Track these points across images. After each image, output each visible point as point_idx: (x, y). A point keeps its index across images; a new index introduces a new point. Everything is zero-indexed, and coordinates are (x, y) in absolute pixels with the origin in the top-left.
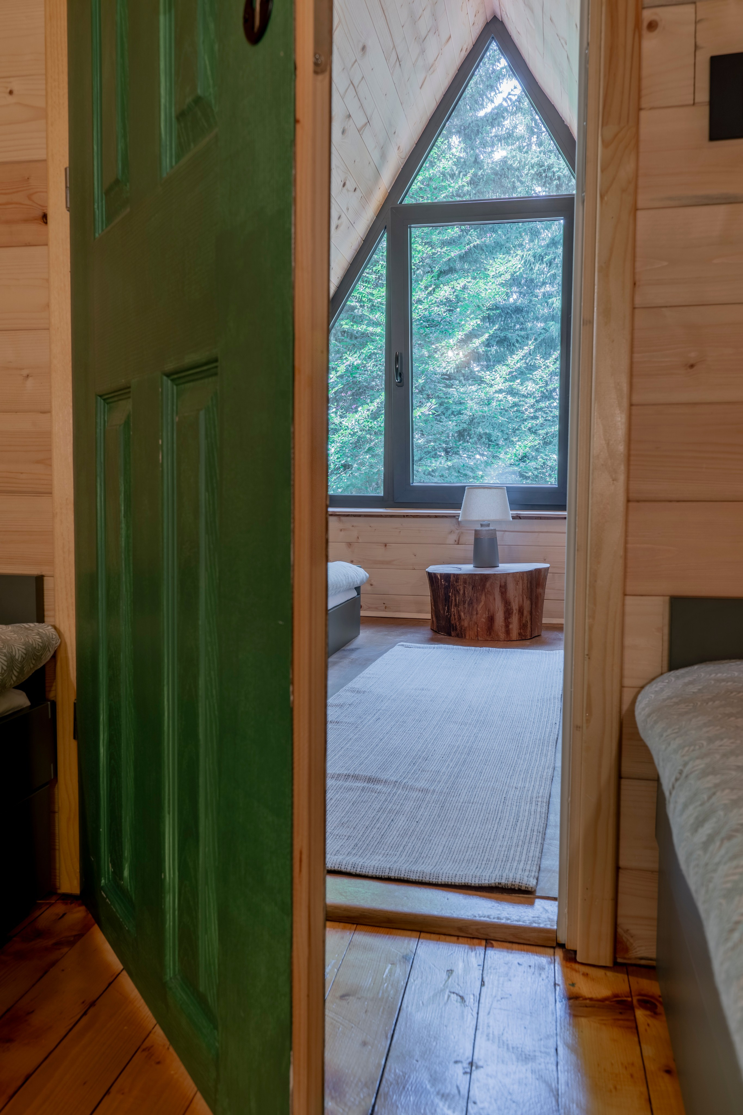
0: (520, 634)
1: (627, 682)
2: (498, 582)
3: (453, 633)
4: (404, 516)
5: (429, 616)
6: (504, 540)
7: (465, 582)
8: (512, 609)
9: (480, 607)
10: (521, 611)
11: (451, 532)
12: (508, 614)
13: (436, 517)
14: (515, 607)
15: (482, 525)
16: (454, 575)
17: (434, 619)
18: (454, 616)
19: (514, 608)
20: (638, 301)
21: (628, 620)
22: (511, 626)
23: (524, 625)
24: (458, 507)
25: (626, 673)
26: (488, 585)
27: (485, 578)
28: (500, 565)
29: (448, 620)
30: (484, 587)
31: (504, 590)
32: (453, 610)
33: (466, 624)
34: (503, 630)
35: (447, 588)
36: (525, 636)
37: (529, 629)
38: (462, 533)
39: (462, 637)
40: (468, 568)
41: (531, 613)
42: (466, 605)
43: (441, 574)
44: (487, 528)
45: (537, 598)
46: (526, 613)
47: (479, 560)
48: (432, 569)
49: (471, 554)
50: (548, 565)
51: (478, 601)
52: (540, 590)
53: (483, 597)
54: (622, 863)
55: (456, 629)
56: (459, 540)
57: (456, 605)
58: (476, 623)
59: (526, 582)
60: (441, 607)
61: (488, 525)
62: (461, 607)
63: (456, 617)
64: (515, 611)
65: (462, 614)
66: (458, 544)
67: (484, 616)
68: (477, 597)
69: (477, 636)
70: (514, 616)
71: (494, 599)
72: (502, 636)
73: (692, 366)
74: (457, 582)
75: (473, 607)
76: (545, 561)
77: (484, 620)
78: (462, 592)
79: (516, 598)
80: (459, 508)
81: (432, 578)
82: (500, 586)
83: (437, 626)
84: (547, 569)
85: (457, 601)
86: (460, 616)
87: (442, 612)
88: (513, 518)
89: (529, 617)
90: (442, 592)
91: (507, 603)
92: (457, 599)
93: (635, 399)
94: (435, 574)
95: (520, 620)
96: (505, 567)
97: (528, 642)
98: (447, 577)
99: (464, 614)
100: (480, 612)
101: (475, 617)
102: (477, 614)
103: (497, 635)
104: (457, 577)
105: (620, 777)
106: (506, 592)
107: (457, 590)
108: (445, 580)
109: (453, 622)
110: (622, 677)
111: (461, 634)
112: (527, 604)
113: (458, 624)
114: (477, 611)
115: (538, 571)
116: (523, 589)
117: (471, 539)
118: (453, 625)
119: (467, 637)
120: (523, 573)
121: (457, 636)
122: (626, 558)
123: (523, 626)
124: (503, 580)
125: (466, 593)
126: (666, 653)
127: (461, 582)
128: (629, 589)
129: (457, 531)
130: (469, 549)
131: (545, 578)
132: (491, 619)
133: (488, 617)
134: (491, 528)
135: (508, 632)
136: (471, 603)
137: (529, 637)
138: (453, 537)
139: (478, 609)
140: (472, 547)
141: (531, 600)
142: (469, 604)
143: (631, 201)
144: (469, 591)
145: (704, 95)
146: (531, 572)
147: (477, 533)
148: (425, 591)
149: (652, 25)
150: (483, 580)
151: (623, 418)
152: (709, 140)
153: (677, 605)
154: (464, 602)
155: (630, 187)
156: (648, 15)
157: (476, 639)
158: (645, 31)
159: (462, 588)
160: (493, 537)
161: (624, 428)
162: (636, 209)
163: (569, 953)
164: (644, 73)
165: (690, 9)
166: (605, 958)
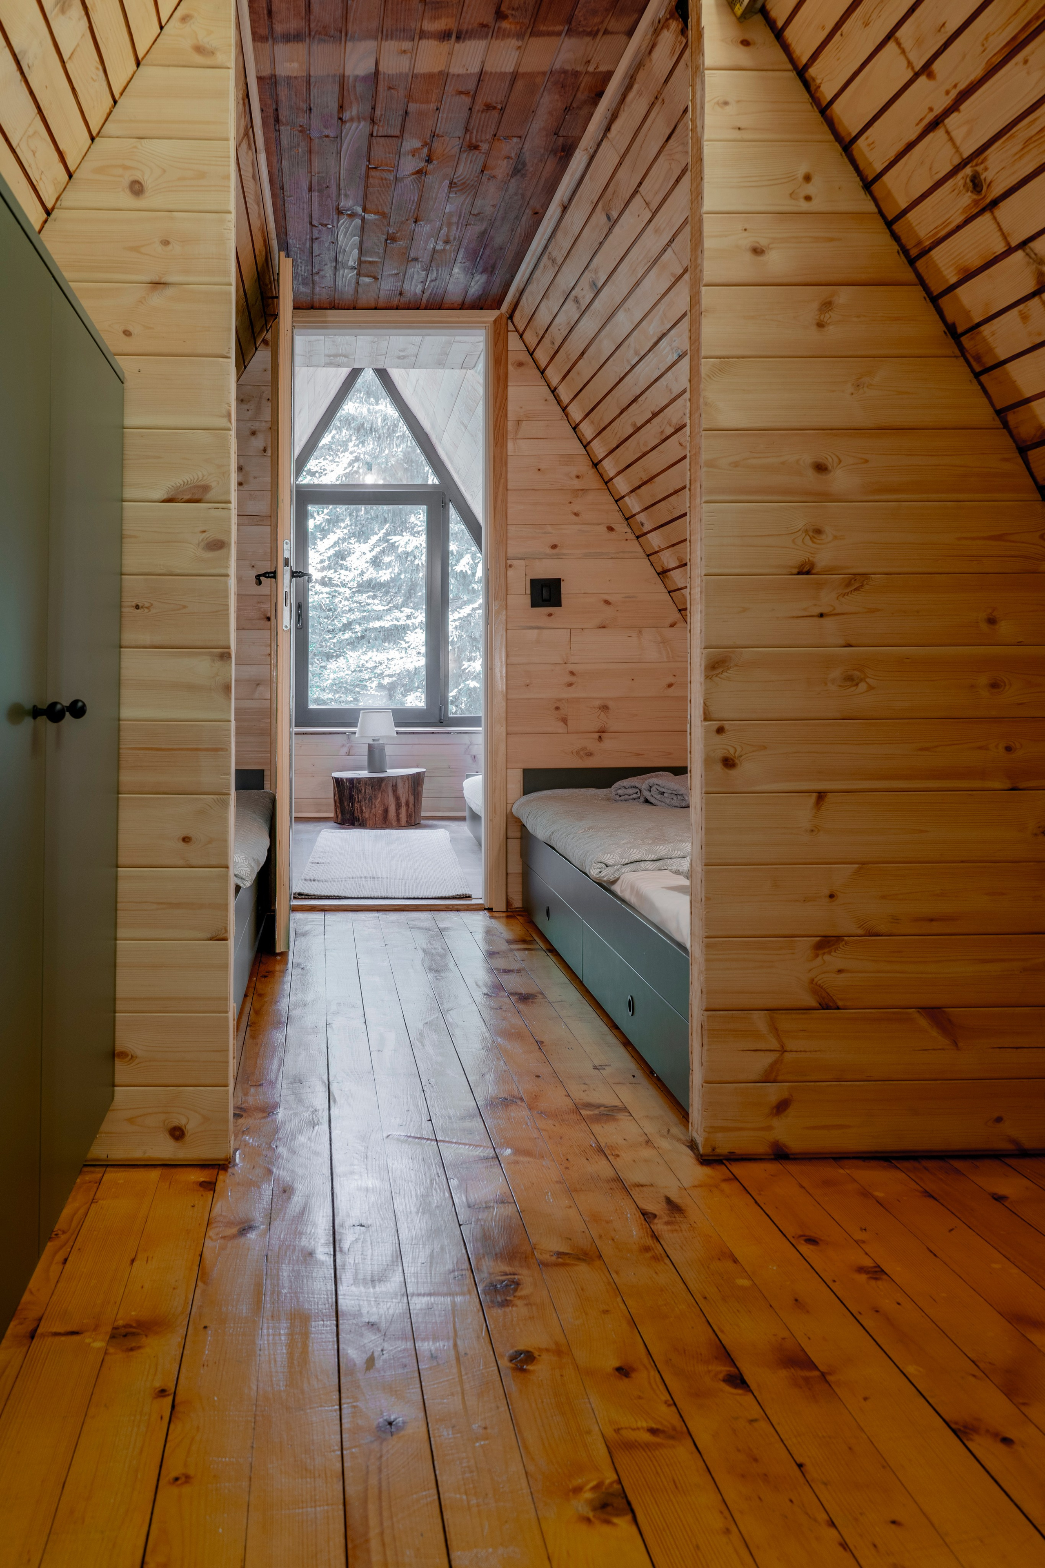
0: (407, 821)
1: (509, 802)
2: (391, 783)
3: (356, 824)
4: (310, 734)
5: (332, 815)
6: (389, 751)
7: (366, 784)
8: (401, 803)
9: (377, 802)
10: (407, 804)
11: (343, 746)
12: (398, 806)
13: (330, 733)
14: (403, 801)
15: (373, 740)
16: (357, 778)
17: (339, 814)
18: (357, 810)
20: (509, 661)
21: (508, 778)
22: (400, 815)
23: (409, 814)
24: (354, 724)
26: (383, 785)
27: (381, 780)
28: (388, 771)
29: (353, 813)
30: (380, 786)
31: (395, 788)
32: (356, 805)
33: (366, 815)
34: (395, 817)
35: (351, 789)
36: (411, 823)
37: (413, 818)
38: (354, 746)
39: (364, 824)
40: (364, 774)
41: (414, 806)
42: (367, 801)
43: (346, 779)
44: (377, 742)
45: (418, 794)
46: (411, 805)
47: (372, 767)
48: (335, 775)
49: (366, 763)
50: (424, 770)
51: (376, 797)
52: (420, 788)
53: (380, 795)
54: (509, 872)
55: (359, 820)
56: (351, 753)
57: (358, 802)
58: (375, 813)
59: (410, 782)
60: (346, 803)
61: (378, 740)
62: (363, 803)
63: (359, 810)
64: (403, 804)
65: (364, 808)
66: (349, 755)
67: (381, 809)
68: (375, 795)
69: (376, 824)
70: (402, 808)
71: (388, 796)
72: (394, 823)
73: (528, 685)
74: (358, 784)
75: (372, 803)
76: (418, 767)
78: (363, 791)
79: (404, 795)
80: (356, 727)
81: (338, 782)
82: (392, 786)
83: (342, 820)
84: (424, 773)
86: (361, 809)
87: (347, 807)
88: (397, 733)
89: (412, 809)
90: (347, 792)
91: (397, 798)
92: (360, 797)
93: (509, 697)
94: (341, 778)
95: (407, 811)
96: (391, 772)
98: (351, 780)
99: (366, 808)
100: (377, 806)
101: (373, 810)
102: (375, 807)
103: (391, 823)
104: (359, 780)
105: (507, 838)
106: (396, 790)
107: (359, 790)
108: (349, 783)
109: (356, 813)
111: (363, 822)
112: (412, 799)
113: (360, 815)
114: (375, 805)
115: (418, 774)
116: (408, 788)
117: (364, 750)
118: (356, 816)
119: (368, 824)
120: (408, 775)
121: (360, 823)
122: (507, 755)
123: (409, 816)
124: (394, 781)
125: (367, 792)
126: (522, 790)
127: (362, 783)
128: (508, 767)
130: (365, 759)
131: (423, 779)
132: (386, 811)
133: (384, 809)
134: (380, 742)
135: (398, 820)
136: (370, 799)
137: (413, 822)
138: (345, 750)
140: (366, 758)
141: (414, 795)
142: (369, 801)
143: (505, 627)
144: (369, 791)
145: (529, 592)
146: (414, 774)
147: (370, 746)
148: (329, 793)
149: (510, 566)
150: (378, 781)
151: (504, 704)
152: (532, 606)
153: (526, 772)
154: (365, 799)
155: (504, 622)
156: (509, 562)
157: (375, 827)
158: (508, 568)
159: (363, 788)
160: (382, 749)
161: (505, 708)
162: (507, 629)
163: (490, 910)
164: (509, 582)
165: (523, 561)
166: (504, 908)
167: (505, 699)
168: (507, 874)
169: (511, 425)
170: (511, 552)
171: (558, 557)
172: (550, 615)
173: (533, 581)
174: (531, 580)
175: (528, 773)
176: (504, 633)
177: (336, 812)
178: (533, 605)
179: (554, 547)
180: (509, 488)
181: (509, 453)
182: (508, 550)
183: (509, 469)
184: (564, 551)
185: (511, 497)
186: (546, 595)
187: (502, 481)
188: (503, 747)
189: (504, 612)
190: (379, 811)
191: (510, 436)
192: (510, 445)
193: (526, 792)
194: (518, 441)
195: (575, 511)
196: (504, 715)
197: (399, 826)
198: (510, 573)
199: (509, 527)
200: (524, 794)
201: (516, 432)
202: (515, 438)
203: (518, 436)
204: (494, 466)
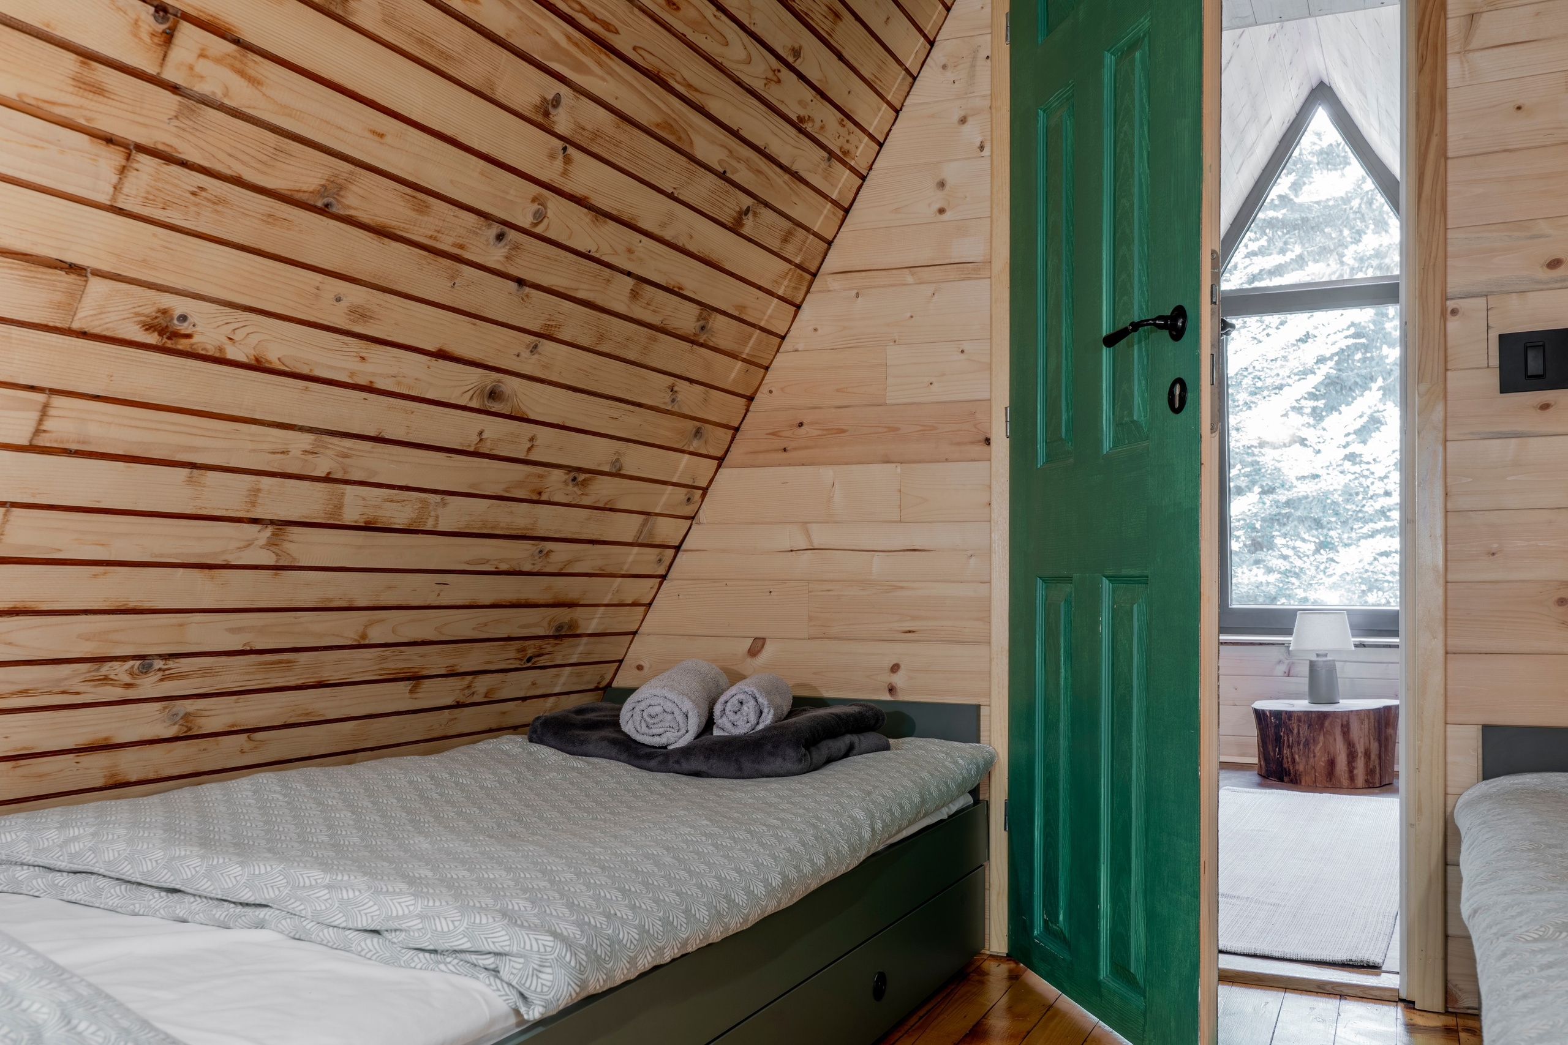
0: (1367, 781)
1: (1450, 790)
2: (1339, 721)
3: (1286, 779)
5: (1255, 760)
6: (1345, 672)
7: (1299, 720)
8: (1356, 752)
9: (1318, 749)
10: (1367, 754)
11: (1280, 662)
12: (1352, 756)
13: (1261, 644)
14: (1360, 749)
15: (1318, 655)
17: (1262, 762)
18: (1287, 758)
19: (1359, 751)
20: (1450, 506)
21: (1449, 742)
22: (1355, 772)
23: (1371, 770)
24: (1289, 632)
25: (1449, 783)
26: (1327, 723)
27: (1324, 716)
28: (1341, 701)
29: (1280, 763)
30: (1322, 726)
31: (1346, 729)
32: (1285, 752)
33: (1301, 768)
34: (1347, 775)
35: (1277, 727)
36: (1374, 783)
37: (1378, 776)
38: (1293, 663)
39: (1297, 783)
40: (1302, 705)
41: (1380, 757)
42: (1301, 747)
43: (1270, 712)
44: (1324, 659)
45: (1387, 739)
46: (1373, 757)
47: (1315, 695)
48: (1260, 705)
49: (1305, 688)
50: (1398, 703)
51: (1315, 742)
52: (1390, 731)
53: (1321, 738)
55: (1290, 774)
56: (1289, 672)
57: (1289, 746)
58: (1314, 767)
59: (1372, 720)
60: (1270, 748)
61: (1326, 655)
62: (1295, 749)
63: (1289, 760)
64: (1360, 755)
65: (1297, 757)
66: (1289, 676)
67: (1323, 759)
68: (1314, 738)
69: (1315, 782)
70: (1359, 760)
71: (1335, 740)
72: (1345, 782)
73: (1493, 554)
74: (1289, 720)
75: (1309, 749)
76: (1391, 699)
77: (1323, 764)
78: (1295, 731)
79: (1362, 740)
80: (1290, 635)
81: (1260, 715)
82: (1342, 725)
83: (1267, 771)
84: (1397, 707)
85: (1291, 741)
86: (1294, 759)
87: (1272, 754)
88: (1356, 646)
89: (1377, 762)
90: (1272, 731)
91: (1350, 745)
92: (1291, 739)
93: (1449, 578)
94: (1265, 711)
95: (1367, 764)
96: (1346, 704)
97: (1377, 790)
98: (1278, 714)
99: (1299, 756)
100: (1318, 754)
101: (1312, 760)
102: (1314, 756)
103: (1340, 781)
104: (1290, 714)
106: (1348, 732)
107: (1290, 729)
108: (1275, 718)
109: (1285, 766)
110: (1446, 786)
111: (1296, 779)
112: (1374, 746)
113: (1291, 768)
114: (1314, 753)
115: (1388, 709)
116: (1369, 729)
117: (1306, 670)
118: (1285, 769)
119: (1303, 784)
120: (1369, 711)
121: (1291, 781)
122: (1446, 696)
123: (1370, 772)
124: (1345, 719)
125: (1301, 733)
126: (1481, 768)
127: (1294, 720)
128: (1449, 721)
129: (1287, 661)
130: (1303, 683)
131: (1395, 717)
132: (1332, 763)
133: (1328, 760)
134: (1329, 658)
135: (1352, 778)
136: (1307, 744)
137: (1378, 785)
138: (1282, 668)
139: (1316, 751)
140: (1306, 680)
141: (1379, 742)
142: (1304, 746)
143: (1441, 435)
144: (1304, 730)
145: (1495, 361)
146: (1379, 709)
147: (1312, 664)
148: (1252, 731)
149: (1454, 312)
150: (1319, 717)
151: (1440, 592)
152: (1501, 393)
153: (1488, 731)
154: (1299, 743)
155: (1441, 426)
156: (1451, 305)
157: (1314, 787)
158: (1449, 316)
159: (1295, 727)
160: (1331, 669)
161: (1441, 600)
162: (1446, 441)
163: (1409, 1004)
164: (1449, 345)
165: (1483, 300)
166: (1438, 1005)
167: (1442, 581)
168: (1446, 936)
169: (1454, 26)
170: (1456, 282)
171: (1563, 284)
172: (1545, 410)
173: (1505, 340)
174: (1501, 337)
175: (1491, 734)
176: (1440, 448)
177: (1260, 761)
178: (1506, 387)
179: (1554, 264)
180: (1449, 154)
181: (1450, 83)
182: (1450, 279)
183: (1450, 117)
185: (1455, 172)
186: (1535, 364)
187: (1435, 140)
188: (1436, 679)
189: (1440, 408)
190: (1321, 762)
191: (1451, 48)
192: (1454, 67)
193: (1488, 773)
194: (1470, 55)
196: (1440, 614)
197: (1352, 788)
198: (1452, 325)
199: (1450, 235)
200: (1485, 777)
201: (1466, 38)
202: (1465, 51)
203: (1471, 47)
204: (1418, 114)
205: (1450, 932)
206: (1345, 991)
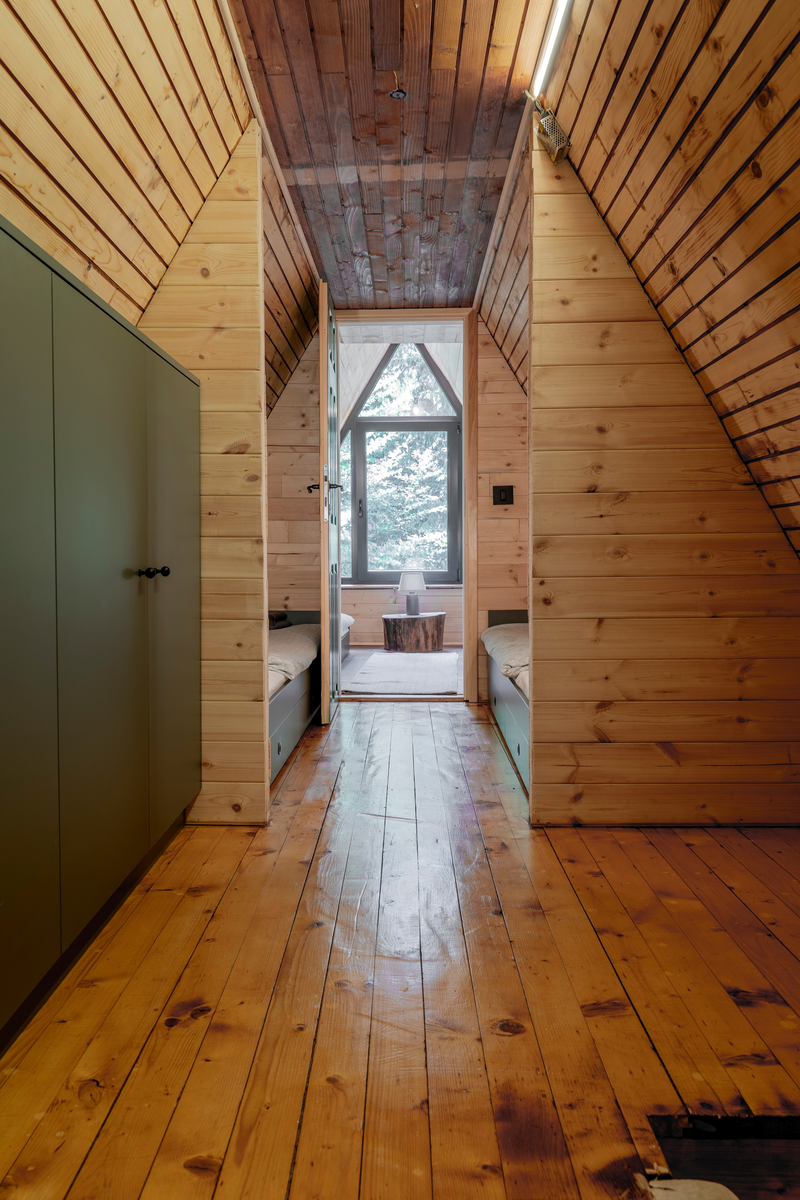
0: (433, 648)
1: (479, 632)
2: (421, 622)
3: (398, 649)
4: (364, 589)
5: (383, 644)
6: (421, 600)
7: (404, 623)
8: (428, 635)
9: (412, 635)
10: (433, 636)
11: (391, 596)
12: (426, 638)
13: (382, 589)
14: (430, 634)
15: (410, 593)
16: (398, 619)
17: (387, 643)
18: (398, 639)
20: (479, 540)
21: (479, 616)
22: (428, 643)
23: (434, 642)
24: (398, 583)
26: (416, 623)
27: (415, 620)
28: (420, 614)
29: (396, 643)
30: (414, 624)
31: (424, 625)
32: (397, 636)
33: (405, 644)
34: (424, 645)
35: (395, 626)
36: (436, 649)
37: (437, 645)
38: (398, 597)
39: (403, 649)
40: (404, 616)
41: (438, 638)
43: (391, 619)
44: (413, 595)
45: (440, 629)
46: (436, 638)
47: (409, 611)
48: (385, 616)
49: (405, 609)
50: (445, 613)
51: (411, 632)
52: (441, 626)
53: (414, 630)
55: (400, 646)
56: (396, 601)
57: (400, 634)
58: (411, 644)
59: (435, 621)
60: (391, 636)
62: (402, 636)
64: (430, 636)
66: (395, 603)
67: (414, 638)
68: (410, 630)
69: (411, 649)
70: (429, 638)
71: (420, 630)
72: (424, 649)
73: (491, 556)
74: (399, 623)
75: (408, 635)
76: (442, 611)
78: (403, 628)
79: (431, 630)
80: (398, 584)
81: (386, 621)
82: (422, 624)
83: (389, 647)
84: (445, 615)
86: (402, 640)
87: (392, 638)
88: (427, 588)
90: (392, 628)
91: (426, 633)
92: (400, 631)
94: (388, 619)
95: (433, 640)
96: (422, 615)
97: (437, 652)
98: (395, 620)
99: (404, 638)
100: (412, 637)
101: (410, 640)
103: (422, 649)
104: (400, 620)
105: (478, 655)
106: (425, 627)
107: (400, 627)
108: (394, 622)
109: (398, 643)
111: (403, 647)
112: (436, 633)
113: (401, 642)
115: (441, 616)
116: (434, 625)
117: (404, 600)
118: (398, 645)
119: (406, 649)
120: (433, 617)
121: (400, 648)
122: (478, 602)
123: (434, 644)
126: (488, 624)
127: (402, 622)
128: (479, 609)
129: (395, 596)
130: (403, 605)
131: (444, 620)
132: (418, 641)
133: (417, 639)
134: (415, 594)
135: (427, 647)
136: (407, 633)
138: (392, 600)
141: (438, 630)
143: (476, 517)
144: (406, 627)
145: (492, 495)
146: (437, 616)
147: (408, 597)
148: (382, 629)
149: (480, 478)
150: (413, 621)
151: (476, 568)
152: (494, 504)
153: (490, 612)
154: (404, 633)
155: (476, 514)
156: (479, 475)
157: (411, 651)
158: (478, 479)
159: (403, 625)
160: (416, 599)
161: (476, 571)
162: (477, 519)
163: (467, 701)
164: (479, 488)
165: (488, 475)
166: (476, 700)
167: (476, 565)
168: (478, 678)
169: (479, 385)
170: (481, 468)
171: (512, 471)
172: (506, 510)
173: (495, 488)
174: (494, 487)
175: (492, 613)
176: (476, 522)
177: (385, 642)
178: (495, 503)
179: (509, 465)
180: (479, 426)
181: (479, 403)
182: (479, 467)
183: (479, 414)
184: (515, 468)
185: (480, 432)
186: (503, 496)
187: (474, 421)
188: (476, 596)
189: (476, 508)
190: (414, 641)
191: (480, 391)
192: (480, 398)
193: (490, 625)
195: (523, 441)
196: (476, 575)
197: (427, 651)
198: (480, 482)
199: (479, 452)
201: (484, 389)
202: (483, 393)
203: (485, 392)
204: (469, 412)
205: (479, 677)
206: (447, 700)
